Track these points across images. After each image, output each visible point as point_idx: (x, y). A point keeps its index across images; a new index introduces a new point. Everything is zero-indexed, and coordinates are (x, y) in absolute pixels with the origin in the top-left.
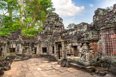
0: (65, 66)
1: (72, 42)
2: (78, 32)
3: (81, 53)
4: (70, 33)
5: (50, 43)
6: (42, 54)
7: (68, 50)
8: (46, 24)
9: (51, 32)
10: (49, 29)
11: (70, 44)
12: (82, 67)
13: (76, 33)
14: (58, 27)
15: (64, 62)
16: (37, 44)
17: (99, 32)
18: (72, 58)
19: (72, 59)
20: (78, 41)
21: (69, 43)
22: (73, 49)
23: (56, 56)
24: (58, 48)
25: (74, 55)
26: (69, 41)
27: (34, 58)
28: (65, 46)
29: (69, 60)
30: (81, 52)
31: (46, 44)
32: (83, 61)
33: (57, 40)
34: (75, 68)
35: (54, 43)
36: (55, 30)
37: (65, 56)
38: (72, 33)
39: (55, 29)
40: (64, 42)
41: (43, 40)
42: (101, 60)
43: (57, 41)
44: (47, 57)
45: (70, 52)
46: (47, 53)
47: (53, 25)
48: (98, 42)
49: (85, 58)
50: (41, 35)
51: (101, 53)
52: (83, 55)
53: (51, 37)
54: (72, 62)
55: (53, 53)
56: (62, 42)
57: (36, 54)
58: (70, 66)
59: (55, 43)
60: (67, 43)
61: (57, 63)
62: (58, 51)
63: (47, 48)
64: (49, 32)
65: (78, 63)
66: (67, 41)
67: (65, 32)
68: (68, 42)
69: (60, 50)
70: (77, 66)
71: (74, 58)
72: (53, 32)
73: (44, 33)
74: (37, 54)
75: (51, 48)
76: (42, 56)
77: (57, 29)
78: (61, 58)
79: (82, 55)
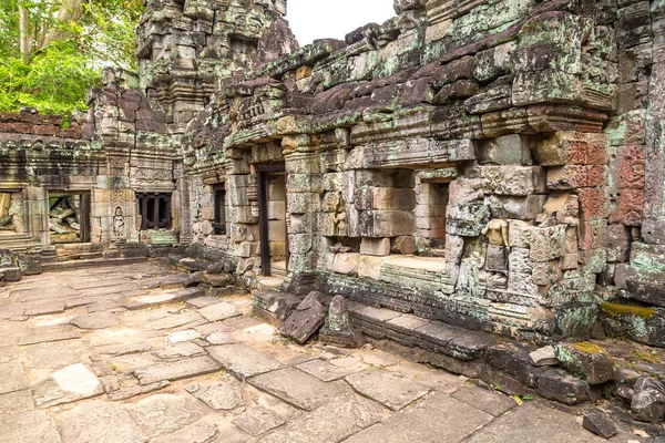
0: (314, 336)
1: (378, 137)
2: (438, 48)
3: (462, 225)
4: (360, 66)
5: (191, 155)
6: (134, 239)
7: (342, 203)
8: (158, 15)
9: (197, 79)
10: (187, 55)
11: (359, 156)
12: (468, 342)
13: (415, 55)
14: (252, 43)
15: (311, 300)
16: (89, 165)
18: (373, 264)
19: (375, 274)
20: (436, 119)
21: (349, 149)
22: (380, 194)
23: (238, 249)
24: (252, 191)
25: (392, 239)
26: (348, 127)
27: (76, 267)
28: (314, 176)
29: (344, 283)
30: (466, 216)
31: (167, 166)
32: (479, 289)
33: (249, 126)
34: (408, 356)
35: (224, 157)
36: (233, 67)
37: (312, 254)
38: (380, 65)
39: (229, 56)
40: (303, 140)
41: (143, 139)
42: (631, 286)
43: (246, 135)
44: (173, 262)
45: (354, 216)
46: (177, 234)
47: (218, 27)
49: (501, 265)
51: (628, 228)
52: (484, 239)
53: (203, 115)
54: (372, 304)
55: (219, 229)
56: (286, 141)
57: (88, 240)
58: (361, 334)
59: (234, 147)
60: (331, 151)
61: (243, 303)
62: (255, 212)
63: (176, 200)
64: (187, 78)
65: (431, 307)
66: (331, 131)
67: (311, 64)
68: (340, 133)
69: (271, 204)
70: (423, 337)
71: (389, 270)
72: (212, 79)
73: (143, 85)
74: (95, 240)
75: (202, 197)
76: (133, 254)
77: (244, 58)
78: (282, 265)
79: (467, 240)
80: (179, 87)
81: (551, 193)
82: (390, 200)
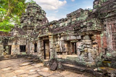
0: (56, 69)
1: (65, 36)
2: (74, 22)
3: (80, 49)
4: (61, 25)
5: (30, 39)
6: (19, 53)
7: (59, 46)
8: (25, 16)
9: (31, 26)
10: (29, 22)
11: (62, 39)
12: (83, 69)
13: (70, 23)
14: (41, 20)
15: (55, 63)
16: (11, 41)
17: (103, 22)
18: (65, 56)
19: (65, 58)
20: (75, 33)
21: (60, 38)
22: (66, 45)
23: (40, 55)
24: (43, 45)
25: (68, 52)
26: (60, 34)
27: (8, 59)
28: (54, 42)
29: (60, 60)
30: (81, 48)
31: (25, 41)
32: (84, 60)
33: (43, 34)
34: (73, 72)
35: (38, 39)
36: (37, 24)
37: (54, 55)
38: (64, 24)
39: (37, 23)
40: (52, 36)
41: (21, 36)
43: (42, 35)
44: (26, 58)
45: (61, 48)
46: (27, 53)
47: (35, 18)
48: (102, 35)
50: (17, 29)
51: (105, 49)
52: (84, 51)
53: (32, 32)
54: (65, 63)
55: (36, 51)
56: (49, 36)
57: (10, 54)
58: (64, 68)
59: (40, 37)
60: (57, 38)
62: (43, 48)
63: (27, 47)
64: (29, 26)
65: (75, 63)
66: (57, 35)
67: (52, 24)
68: (59, 35)
69: (46, 47)
70: (75, 68)
71: (68, 57)
72: (34, 26)
73: (22, 27)
74: (12, 54)
75: (32, 46)
76: (19, 57)
77: (39, 23)
78: (48, 57)
79: (81, 52)
80: (28, 27)
81: (94, 44)
82: (67, 46)
